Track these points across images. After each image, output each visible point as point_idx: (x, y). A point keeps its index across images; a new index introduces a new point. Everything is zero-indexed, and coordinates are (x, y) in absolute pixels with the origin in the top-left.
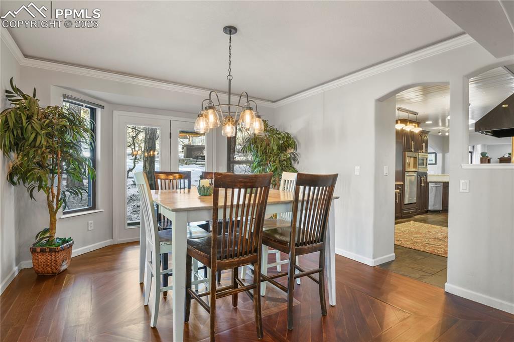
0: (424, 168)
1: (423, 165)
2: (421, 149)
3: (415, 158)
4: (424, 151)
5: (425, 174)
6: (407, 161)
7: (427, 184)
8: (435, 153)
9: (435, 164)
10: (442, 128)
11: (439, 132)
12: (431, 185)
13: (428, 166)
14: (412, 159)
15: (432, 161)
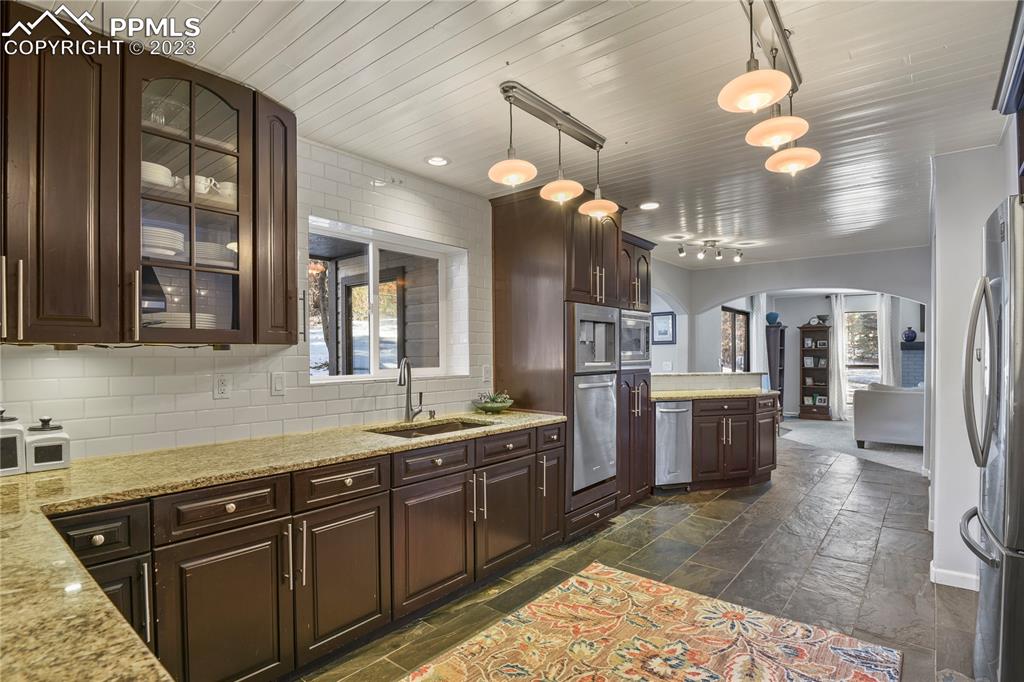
0: (639, 357)
1: (638, 348)
2: (631, 298)
3: (609, 325)
4: (639, 304)
5: (644, 377)
6: (583, 334)
7: (650, 405)
8: (671, 313)
9: (673, 342)
10: (687, 236)
11: (681, 251)
12: (659, 410)
13: (653, 348)
14: (601, 329)
15: (666, 333)
